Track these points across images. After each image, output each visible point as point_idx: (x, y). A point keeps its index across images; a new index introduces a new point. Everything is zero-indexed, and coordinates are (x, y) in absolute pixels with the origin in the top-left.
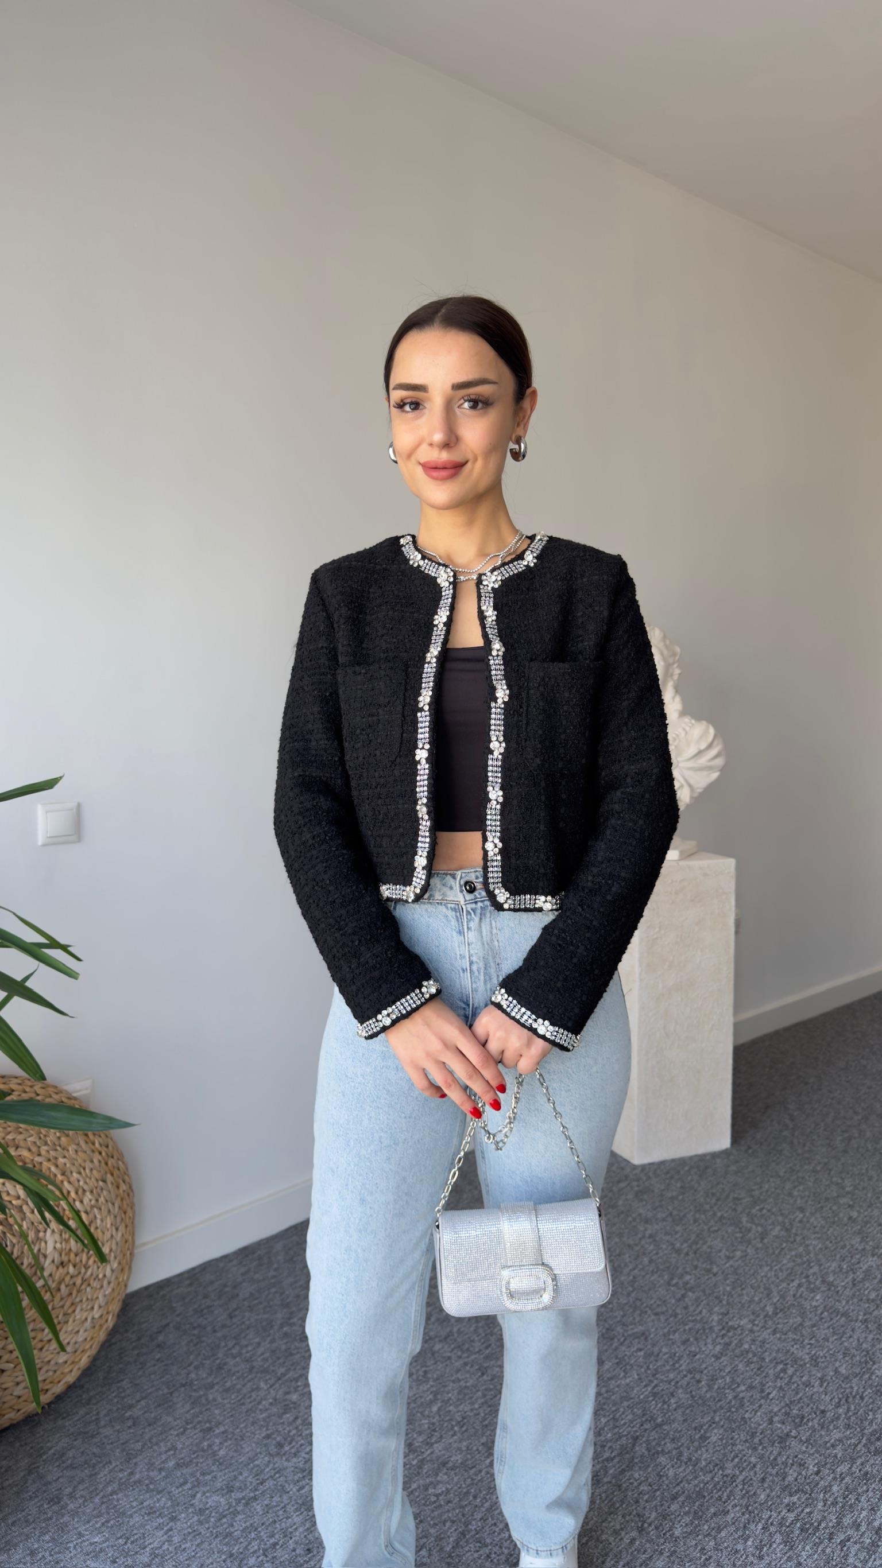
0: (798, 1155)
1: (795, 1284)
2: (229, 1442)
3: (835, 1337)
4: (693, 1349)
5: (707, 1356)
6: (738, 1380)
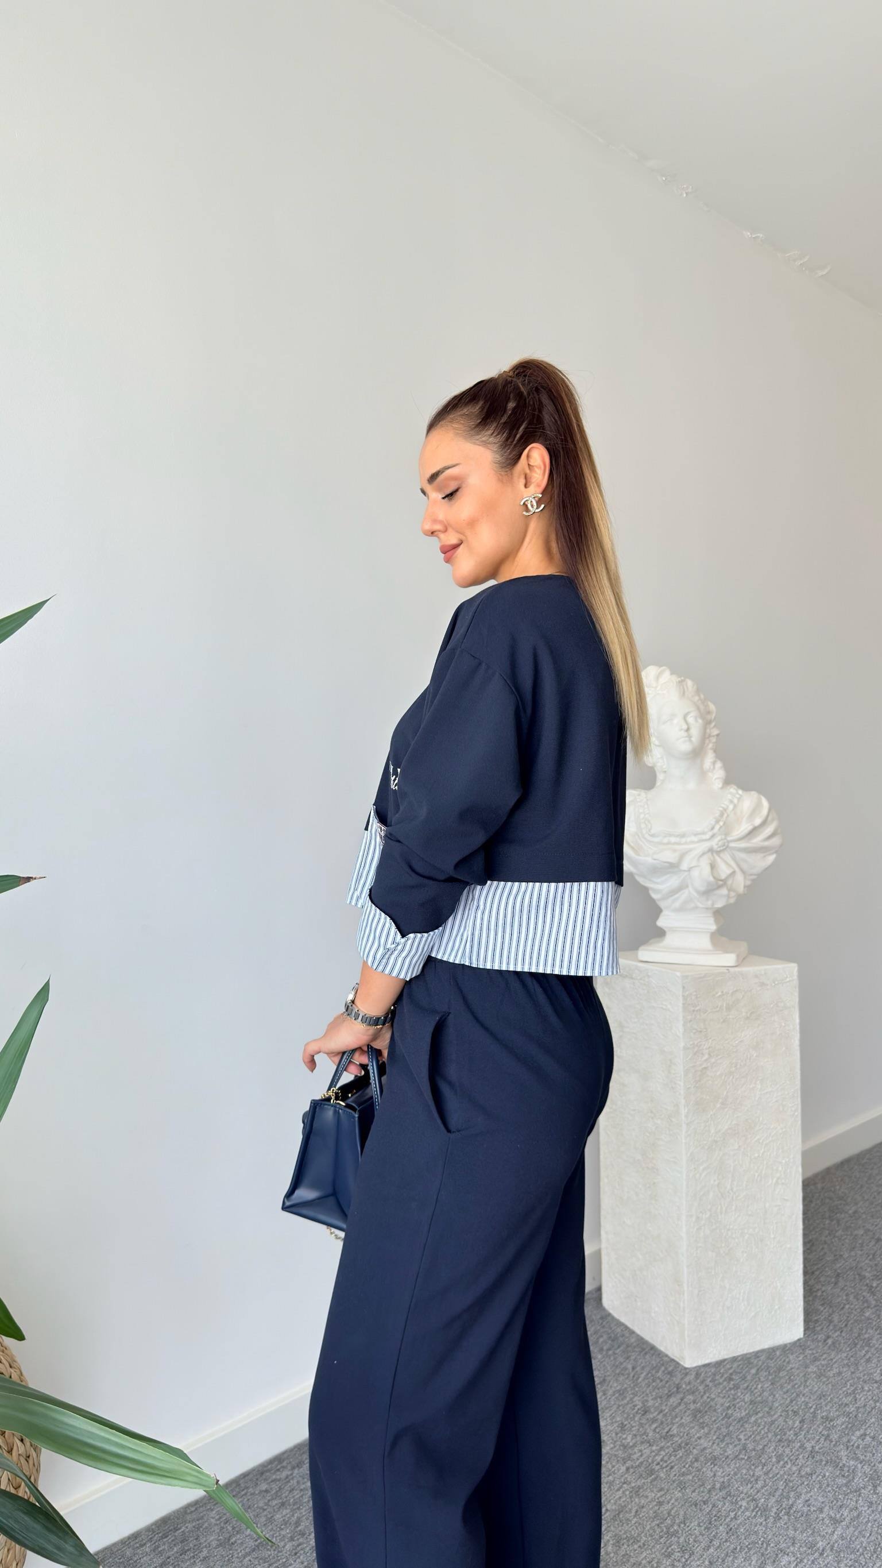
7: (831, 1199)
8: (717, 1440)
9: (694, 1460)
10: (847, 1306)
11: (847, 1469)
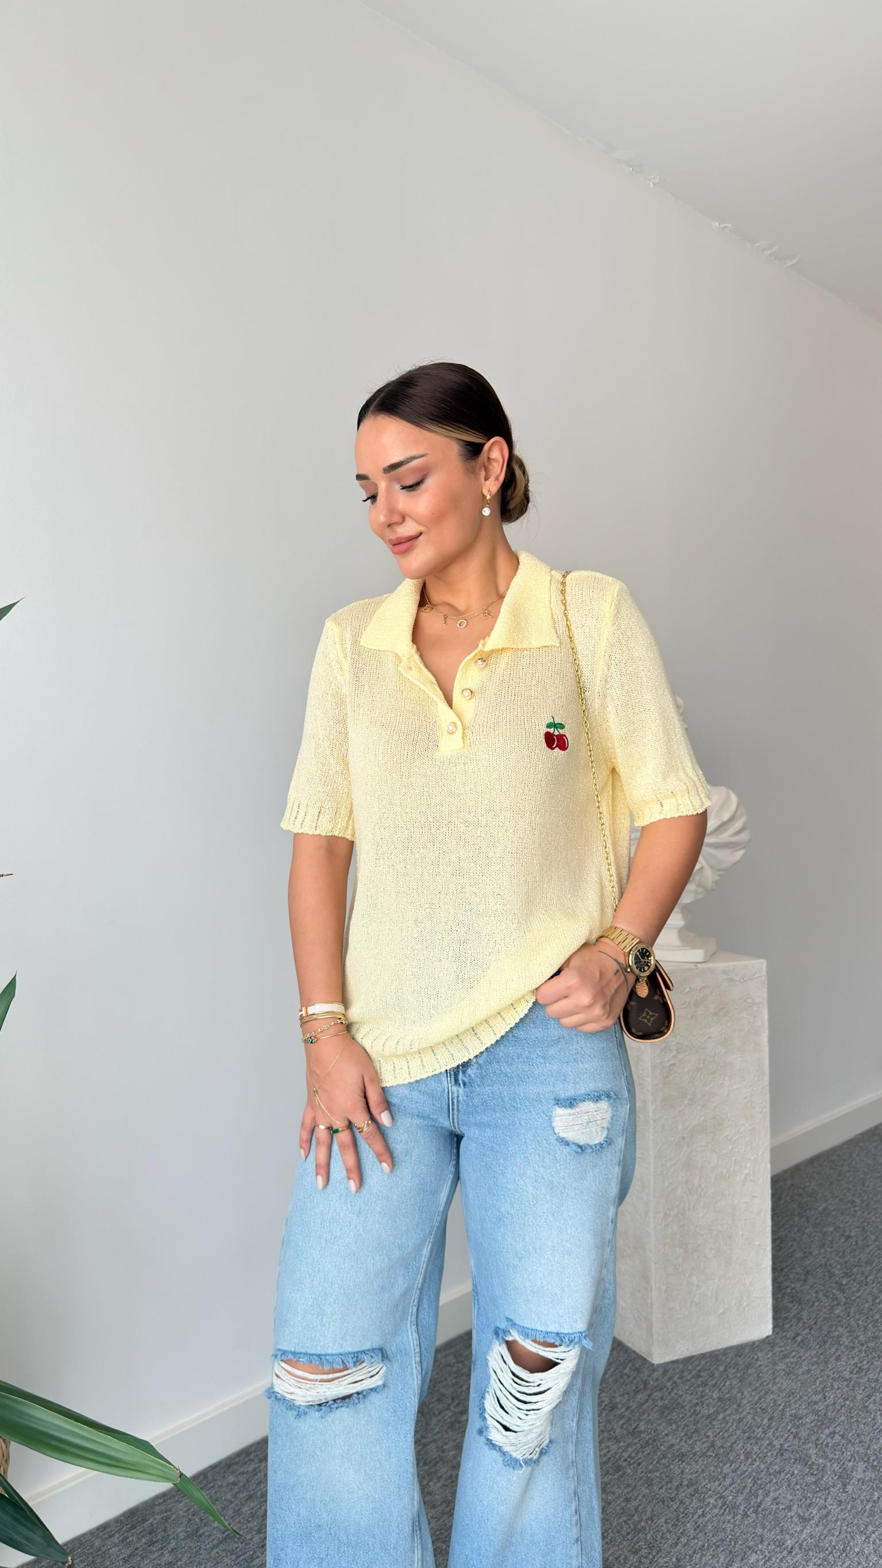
0: (861, 1344)
7: (800, 1195)
8: (685, 1437)
9: (661, 1456)
10: (816, 1304)
11: (815, 1467)
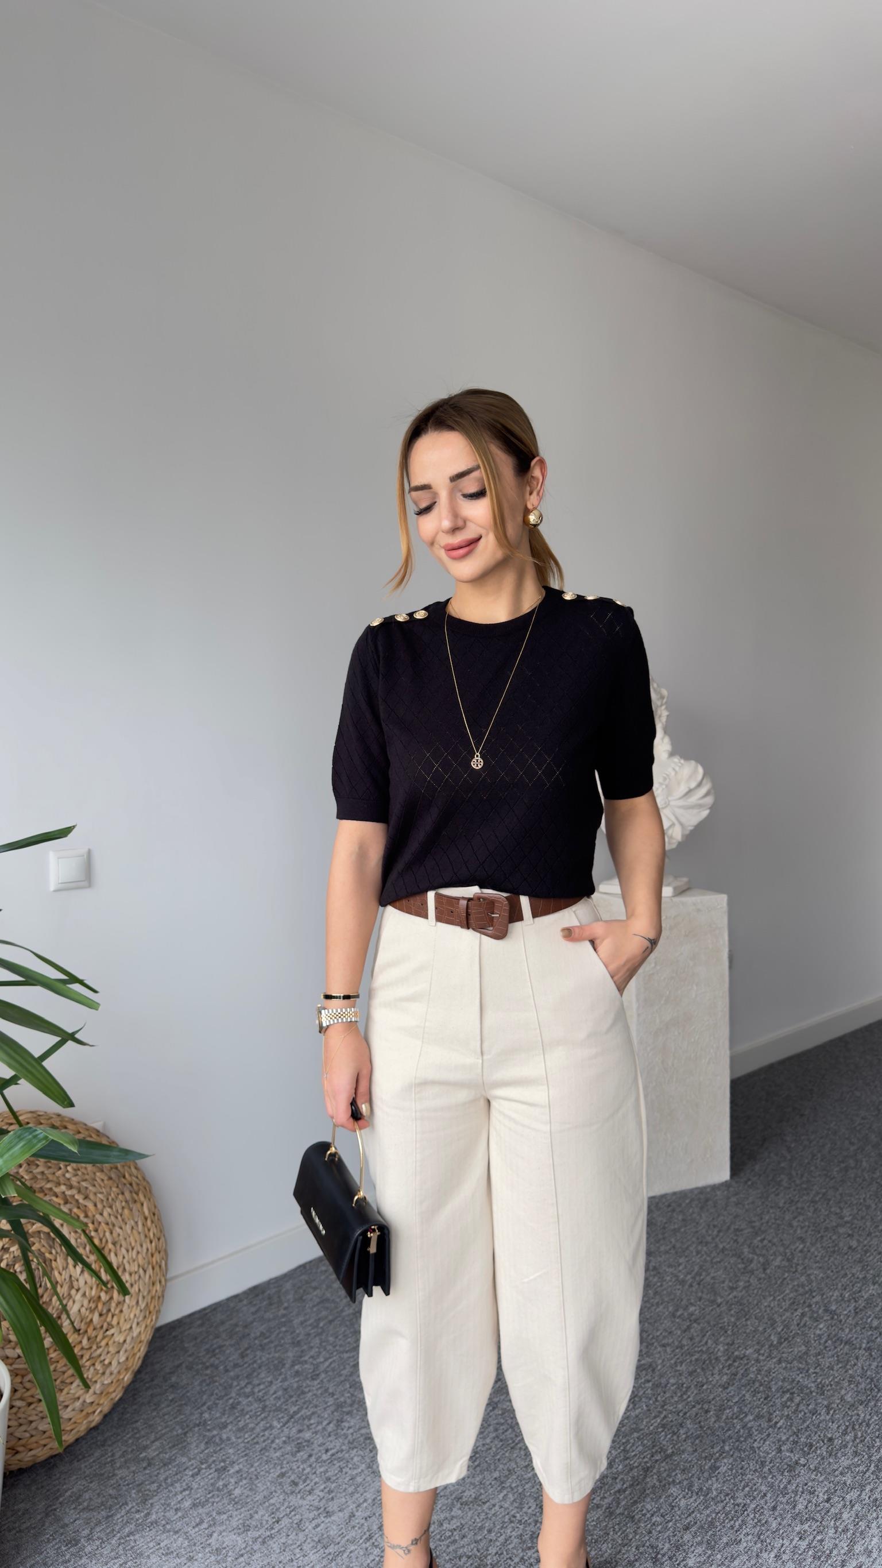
0: (797, 1186)
1: (799, 1312)
2: (244, 1482)
3: (840, 1365)
4: (700, 1379)
5: (714, 1386)
6: (746, 1410)
